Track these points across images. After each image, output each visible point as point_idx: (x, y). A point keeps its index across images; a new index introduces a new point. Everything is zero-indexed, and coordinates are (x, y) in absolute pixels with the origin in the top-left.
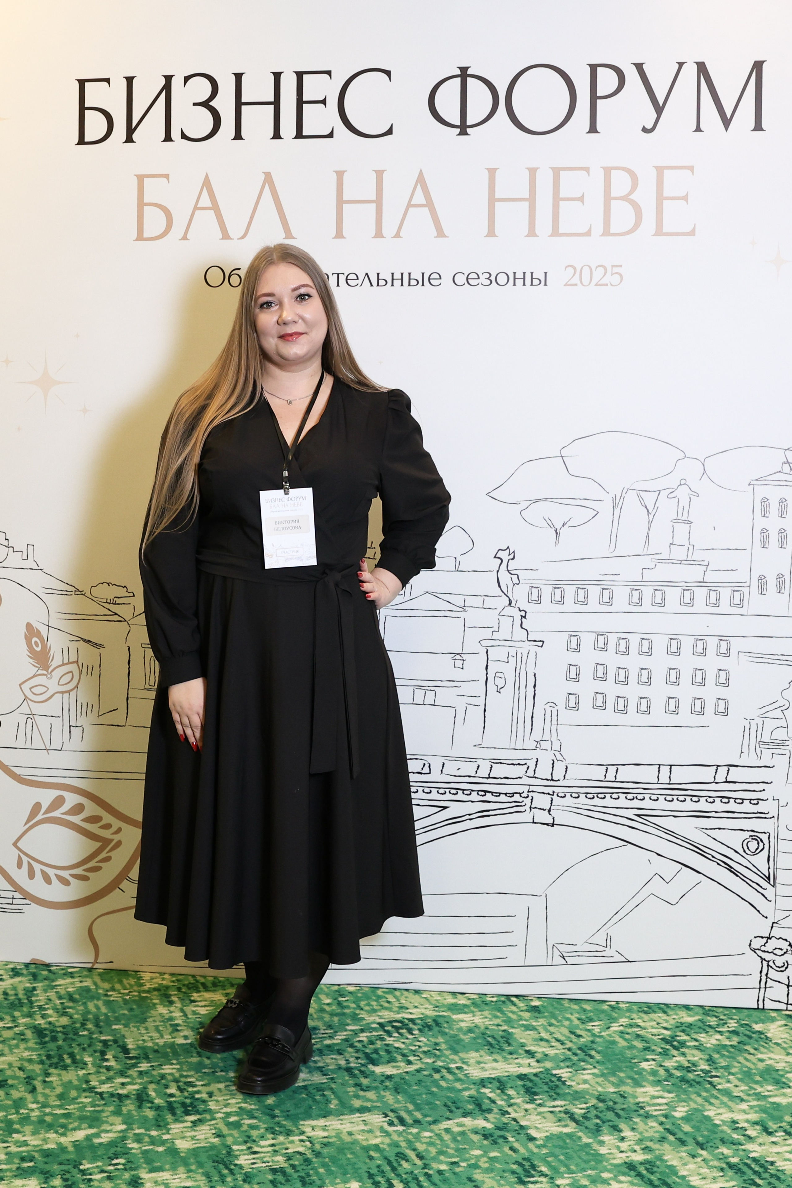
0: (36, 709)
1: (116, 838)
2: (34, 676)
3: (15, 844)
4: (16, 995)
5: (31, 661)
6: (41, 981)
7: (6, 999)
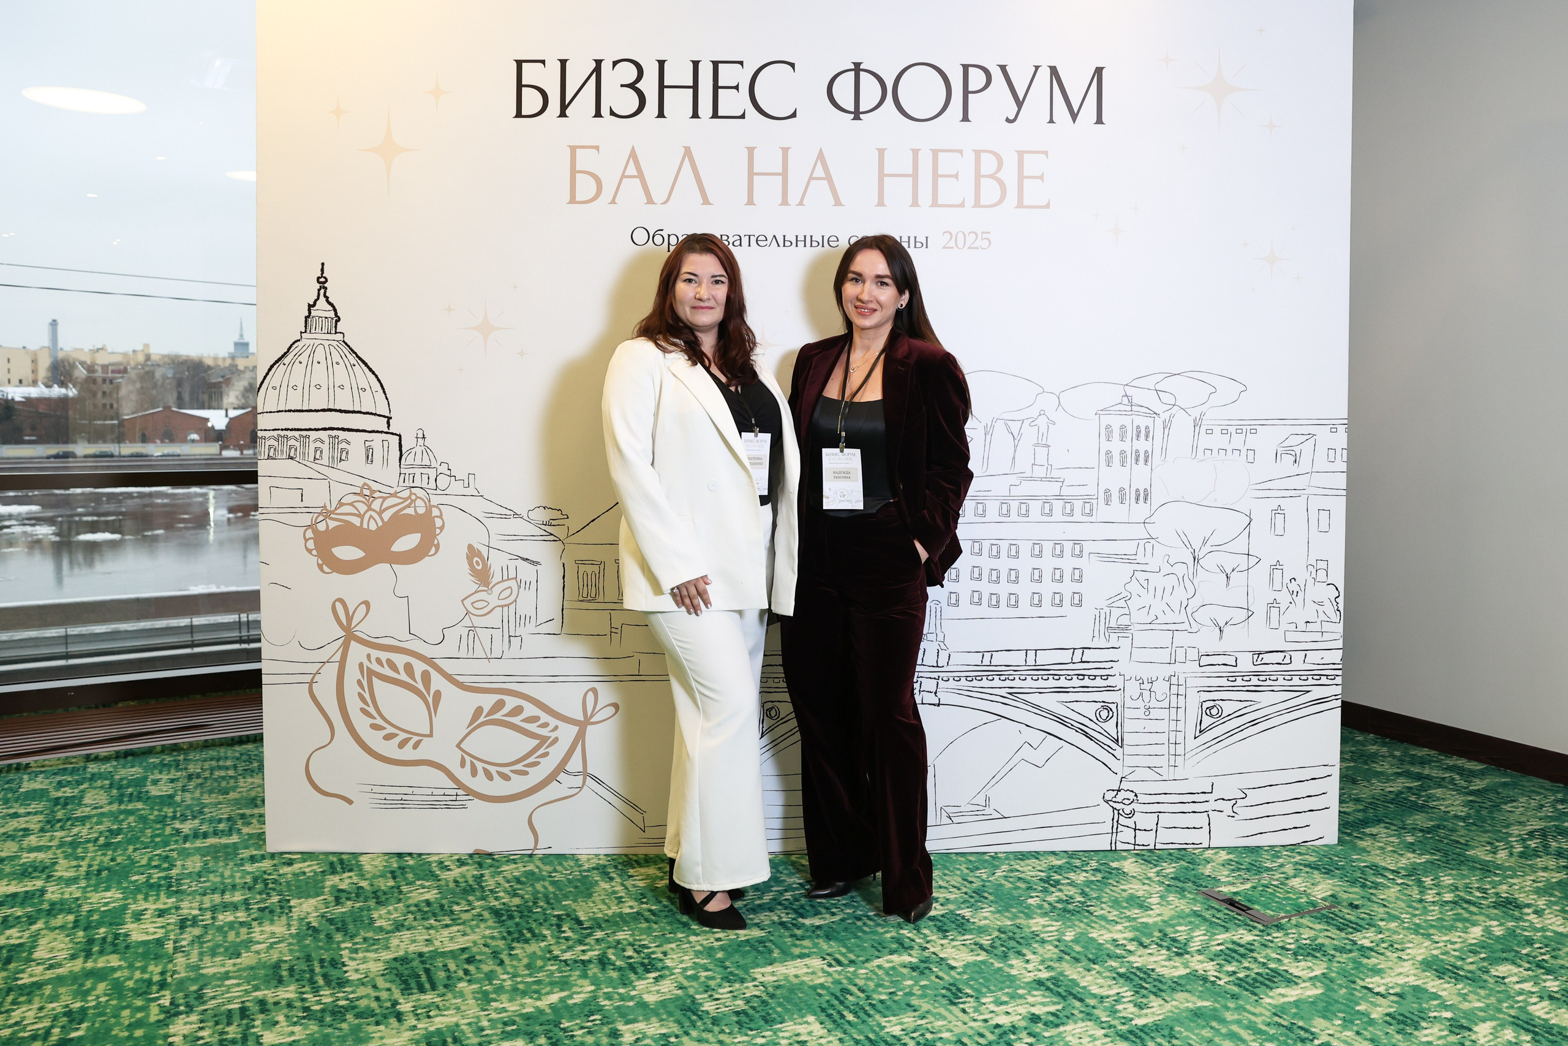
0: (477, 621)
1: (553, 735)
2: (476, 592)
3: (458, 746)
4: (466, 882)
5: (473, 579)
6: (487, 869)
7: (457, 886)
